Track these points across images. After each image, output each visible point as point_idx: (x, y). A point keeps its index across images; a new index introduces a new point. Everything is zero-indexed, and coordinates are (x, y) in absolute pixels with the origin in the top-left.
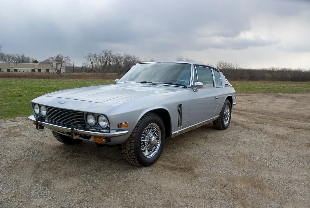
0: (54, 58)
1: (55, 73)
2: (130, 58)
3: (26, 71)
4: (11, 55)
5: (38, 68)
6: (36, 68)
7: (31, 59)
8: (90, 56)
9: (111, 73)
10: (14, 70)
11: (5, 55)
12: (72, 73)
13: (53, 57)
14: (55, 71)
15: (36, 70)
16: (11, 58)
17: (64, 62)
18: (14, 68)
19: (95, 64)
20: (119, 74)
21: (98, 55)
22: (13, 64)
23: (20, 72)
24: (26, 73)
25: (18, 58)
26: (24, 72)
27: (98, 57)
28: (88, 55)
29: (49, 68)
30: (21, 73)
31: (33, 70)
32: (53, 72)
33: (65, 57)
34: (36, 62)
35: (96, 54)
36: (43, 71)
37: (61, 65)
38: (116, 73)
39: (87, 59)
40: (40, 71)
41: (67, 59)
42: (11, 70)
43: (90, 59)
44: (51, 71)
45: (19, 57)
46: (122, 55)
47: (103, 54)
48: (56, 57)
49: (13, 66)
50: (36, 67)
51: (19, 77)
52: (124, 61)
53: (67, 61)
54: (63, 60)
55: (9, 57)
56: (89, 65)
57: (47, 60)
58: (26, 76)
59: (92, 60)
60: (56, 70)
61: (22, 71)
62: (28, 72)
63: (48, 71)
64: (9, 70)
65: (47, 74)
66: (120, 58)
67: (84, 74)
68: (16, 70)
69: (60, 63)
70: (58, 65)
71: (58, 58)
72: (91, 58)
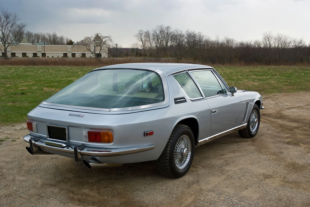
0: (91, 38)
1: (93, 58)
2: (194, 36)
3: (55, 56)
4: (40, 35)
5: (71, 52)
6: (69, 52)
7: (65, 39)
8: (141, 35)
9: (168, 58)
10: (41, 54)
11: (33, 35)
12: (115, 58)
13: (89, 37)
14: (93, 56)
15: (69, 55)
16: (40, 38)
17: (105, 43)
18: (41, 52)
19: (148, 45)
20: (179, 59)
21: (151, 33)
22: (40, 46)
23: (48, 57)
24: (56, 58)
25: (49, 39)
26: (53, 57)
27: (151, 35)
28: (138, 33)
29: (85, 51)
30: (49, 59)
31: (65, 55)
32: (91, 57)
33: (106, 37)
34: (71, 43)
35: (149, 31)
36: (78, 55)
37: (101, 48)
38: (175, 58)
39: (136, 38)
40: (74, 55)
41: (108, 39)
42: (38, 55)
43: (140, 39)
44: (88, 55)
45: (50, 37)
46: (184, 33)
47: (158, 32)
48: (94, 37)
49: (41, 50)
50: (69, 50)
51: (46, 63)
52: (186, 40)
53: (108, 42)
54: (104, 40)
55: (37, 36)
56: (139, 45)
57: (82, 41)
58: (55, 63)
59: (143, 40)
60: (94, 54)
61: (50, 56)
62: (58, 57)
63: (84, 55)
64: (35, 55)
65: (83, 59)
66: (181, 36)
67: (130, 59)
68: (44, 55)
69: (99, 44)
70: (96, 48)
71: (98, 37)
72: (143, 37)
